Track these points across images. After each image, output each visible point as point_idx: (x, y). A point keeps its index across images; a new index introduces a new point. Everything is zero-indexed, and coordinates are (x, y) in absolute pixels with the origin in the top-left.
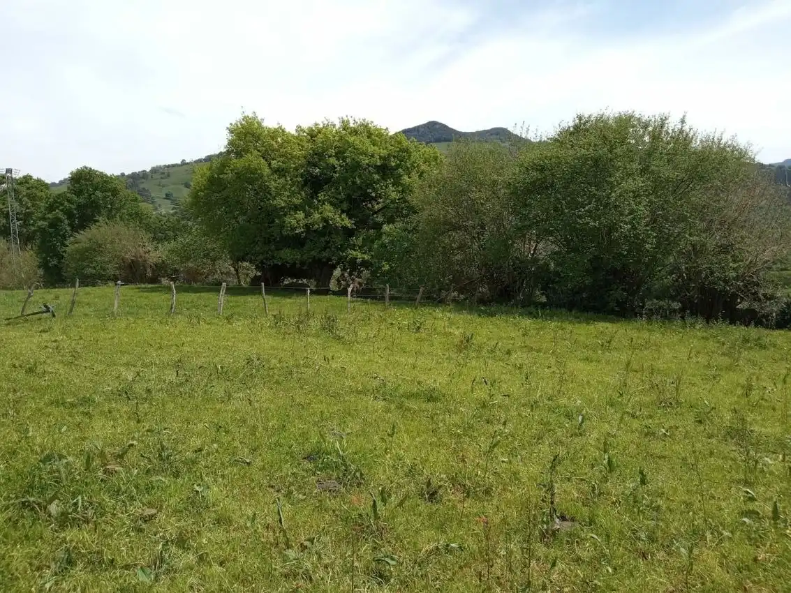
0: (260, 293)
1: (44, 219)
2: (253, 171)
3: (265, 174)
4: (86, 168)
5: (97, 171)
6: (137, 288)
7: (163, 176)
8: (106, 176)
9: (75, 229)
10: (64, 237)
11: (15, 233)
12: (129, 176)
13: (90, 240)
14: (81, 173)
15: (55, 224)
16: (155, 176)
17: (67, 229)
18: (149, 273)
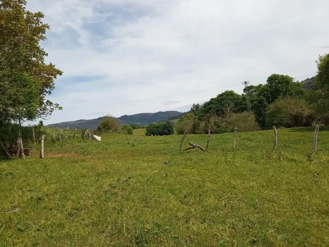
9: (269, 103)
10: (265, 107)
11: (249, 108)
12: (311, 79)
13: (275, 107)
14: (272, 77)
15: (260, 102)
17: (266, 103)
18: (304, 121)
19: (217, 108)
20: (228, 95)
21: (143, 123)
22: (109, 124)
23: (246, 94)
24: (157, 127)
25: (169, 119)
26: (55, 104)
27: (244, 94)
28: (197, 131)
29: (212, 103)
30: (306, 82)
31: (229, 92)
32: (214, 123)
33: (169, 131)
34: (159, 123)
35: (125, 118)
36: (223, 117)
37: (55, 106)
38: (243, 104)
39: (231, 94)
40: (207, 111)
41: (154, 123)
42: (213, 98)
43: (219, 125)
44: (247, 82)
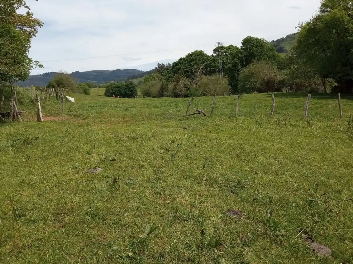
0: (337, 98)
1: (231, 63)
2: (337, 20)
3: (346, 20)
4: (249, 37)
5: (254, 37)
6: (267, 95)
7: (291, 39)
8: (258, 39)
9: (243, 66)
10: (239, 71)
11: (221, 71)
12: (276, 41)
13: (249, 71)
14: (247, 40)
15: (235, 65)
16: (288, 39)
17: (240, 67)
18: (276, 86)
19: (186, 68)
20: (198, 55)
21: (99, 82)
22: (64, 82)
23: (216, 54)
24: (119, 87)
25: (129, 78)
26: (34, 62)
27: (214, 55)
28: (165, 93)
29: (181, 63)
30: (271, 44)
31: (199, 51)
32: (183, 85)
33: (132, 91)
34: (118, 82)
35: (76, 74)
36: (193, 79)
37: (35, 63)
38: (212, 66)
39: (201, 54)
40: (175, 72)
41: (112, 82)
42: (183, 58)
43: (189, 87)
44: (221, 43)
